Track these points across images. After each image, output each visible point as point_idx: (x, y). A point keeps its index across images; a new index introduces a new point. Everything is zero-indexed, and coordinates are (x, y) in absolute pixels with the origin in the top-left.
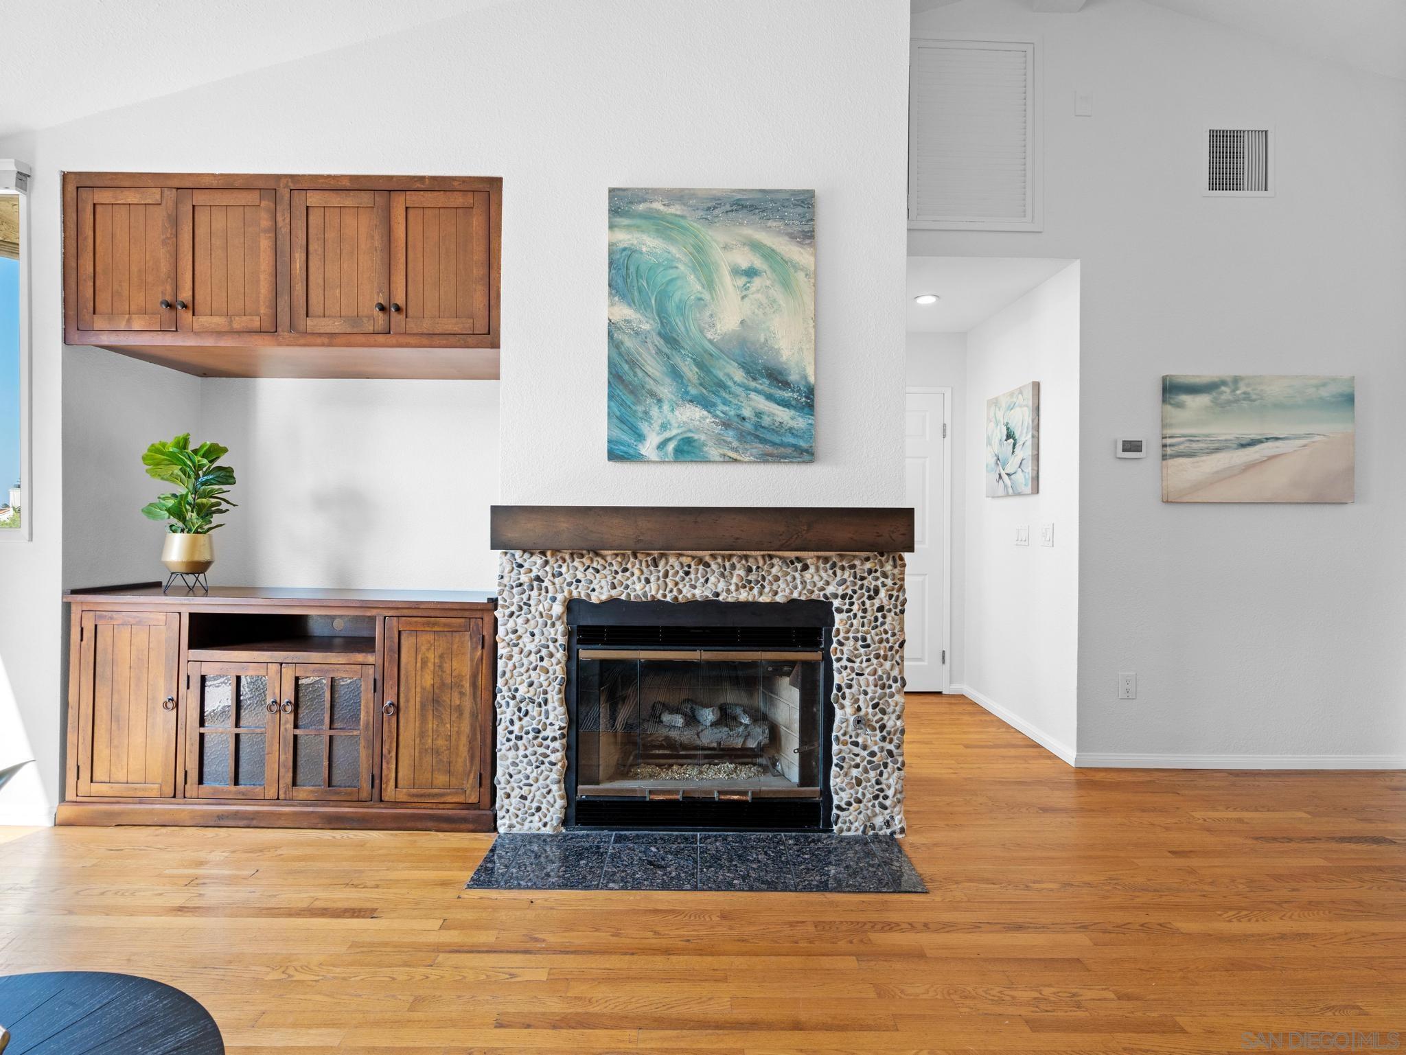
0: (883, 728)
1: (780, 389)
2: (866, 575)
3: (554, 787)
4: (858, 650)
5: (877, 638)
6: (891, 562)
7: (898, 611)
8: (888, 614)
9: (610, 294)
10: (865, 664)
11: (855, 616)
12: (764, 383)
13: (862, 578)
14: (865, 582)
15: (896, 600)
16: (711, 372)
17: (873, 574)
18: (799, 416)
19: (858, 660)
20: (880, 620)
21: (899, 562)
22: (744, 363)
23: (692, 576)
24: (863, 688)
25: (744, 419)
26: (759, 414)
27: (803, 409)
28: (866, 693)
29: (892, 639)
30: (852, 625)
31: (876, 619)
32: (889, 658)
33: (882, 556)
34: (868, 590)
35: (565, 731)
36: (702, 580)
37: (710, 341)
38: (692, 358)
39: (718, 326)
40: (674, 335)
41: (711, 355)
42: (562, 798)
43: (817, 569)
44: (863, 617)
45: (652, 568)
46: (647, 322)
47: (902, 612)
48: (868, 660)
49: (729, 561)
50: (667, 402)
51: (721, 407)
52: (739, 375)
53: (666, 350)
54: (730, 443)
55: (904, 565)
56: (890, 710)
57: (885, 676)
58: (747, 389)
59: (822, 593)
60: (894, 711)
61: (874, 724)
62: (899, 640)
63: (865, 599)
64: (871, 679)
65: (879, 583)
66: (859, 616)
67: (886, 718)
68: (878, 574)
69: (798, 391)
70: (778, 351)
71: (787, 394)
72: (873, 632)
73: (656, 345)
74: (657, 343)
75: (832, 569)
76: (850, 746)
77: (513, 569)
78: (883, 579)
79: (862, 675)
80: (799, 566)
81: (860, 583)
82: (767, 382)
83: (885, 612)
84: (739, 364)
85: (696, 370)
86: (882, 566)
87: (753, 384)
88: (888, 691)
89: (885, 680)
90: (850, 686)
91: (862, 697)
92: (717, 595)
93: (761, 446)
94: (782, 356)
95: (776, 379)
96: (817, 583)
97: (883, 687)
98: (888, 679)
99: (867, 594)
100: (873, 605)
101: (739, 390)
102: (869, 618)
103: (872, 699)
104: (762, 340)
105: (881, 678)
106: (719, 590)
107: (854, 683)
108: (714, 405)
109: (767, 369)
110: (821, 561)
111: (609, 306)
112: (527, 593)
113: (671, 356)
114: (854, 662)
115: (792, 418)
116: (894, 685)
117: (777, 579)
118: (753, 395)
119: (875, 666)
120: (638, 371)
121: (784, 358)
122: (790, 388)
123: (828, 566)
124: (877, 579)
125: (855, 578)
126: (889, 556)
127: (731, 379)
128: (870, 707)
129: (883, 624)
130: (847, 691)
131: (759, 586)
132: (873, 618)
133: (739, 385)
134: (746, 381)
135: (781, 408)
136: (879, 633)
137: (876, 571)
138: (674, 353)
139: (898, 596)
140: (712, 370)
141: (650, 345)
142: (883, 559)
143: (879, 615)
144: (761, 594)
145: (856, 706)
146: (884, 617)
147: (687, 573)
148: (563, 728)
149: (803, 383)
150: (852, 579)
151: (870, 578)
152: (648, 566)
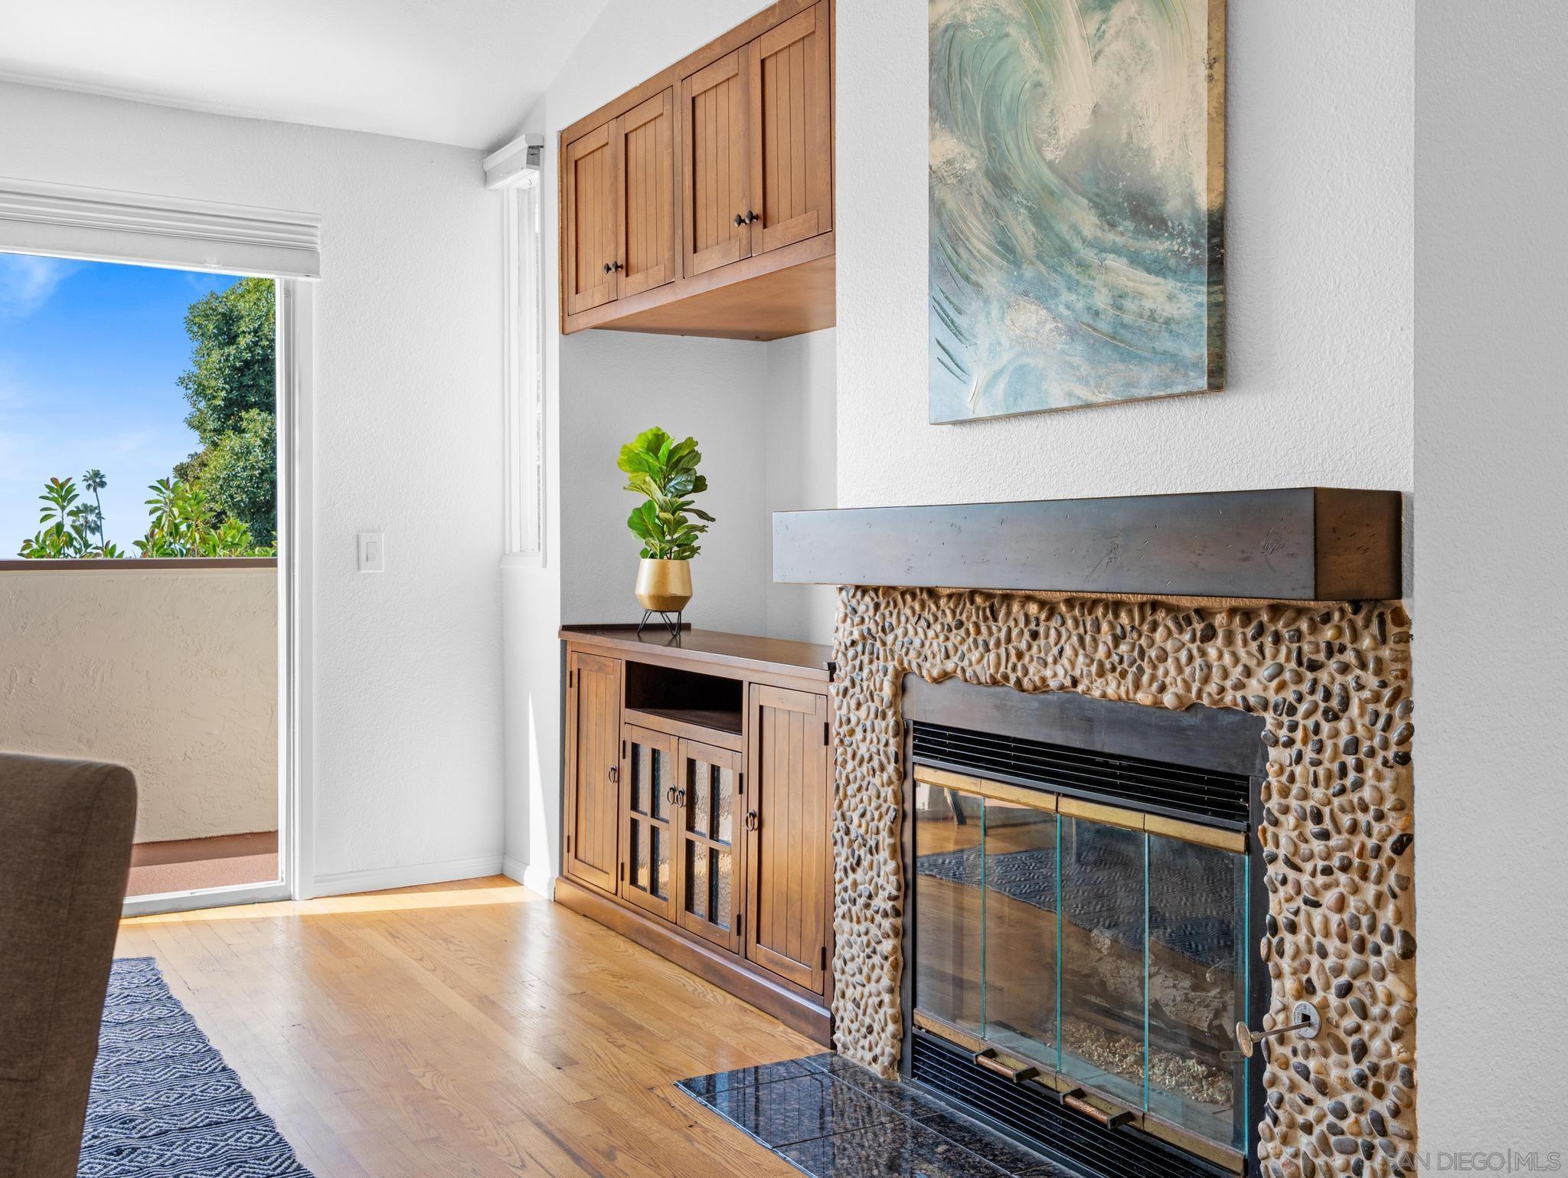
0: (1361, 1051)
1: (1151, 235)
2: (1321, 657)
3: (887, 998)
4: (1306, 841)
5: (1346, 821)
6: (1375, 628)
7: (1390, 755)
8: (1368, 761)
9: (932, 120)
10: (1320, 880)
11: (1299, 758)
12: (1127, 230)
13: (1314, 666)
14: (1324, 677)
15: (1387, 727)
16: (1052, 228)
17: (1337, 657)
18: (1181, 289)
19: (1308, 867)
20: (1352, 775)
21: (1393, 630)
22: (1097, 195)
23: (1042, 642)
24: (1318, 939)
25: (1097, 314)
26: (1119, 298)
27: (1187, 271)
28: (1323, 954)
29: (1377, 828)
30: (1292, 778)
31: (1343, 771)
32: (1373, 874)
33: (1356, 612)
34: (1328, 696)
35: (899, 904)
36: (1055, 651)
37: (1051, 165)
38: (1027, 207)
39: (1061, 132)
40: (1006, 170)
41: (1052, 193)
42: (895, 1021)
43: (1229, 639)
44: (1317, 763)
45: (991, 622)
46: (972, 156)
47: (1405, 759)
48: (1327, 871)
49: (1090, 613)
50: (995, 303)
51: (1066, 296)
52: (1088, 222)
53: (995, 202)
54: (1078, 368)
55: (1406, 638)
56: (1375, 1011)
57: (1365, 920)
58: (1101, 251)
59: (1239, 695)
60: (1385, 1017)
61: (1342, 1035)
62: (1390, 831)
63: (1318, 716)
64: (1335, 918)
65: (1350, 680)
66: (1307, 758)
67: (1367, 1027)
68: (1350, 657)
69: (1179, 235)
70: (1146, 154)
71: (1162, 246)
72: (1336, 801)
73: (982, 196)
74: (984, 192)
75: (1254, 638)
76: (1292, 1073)
77: (846, 615)
78: (1358, 672)
79: (1316, 905)
80: (1199, 627)
81: (1309, 676)
82: (1130, 225)
83: (1362, 756)
84: (1090, 200)
85: (1033, 229)
86: (1355, 637)
87: (1111, 237)
88: (1373, 961)
89: (1364, 931)
90: (1293, 928)
91: (1315, 960)
92: (1075, 682)
93: (1121, 366)
94: (1154, 164)
95: (1145, 217)
96: (1230, 669)
97: (1361, 946)
98: (1372, 929)
99: (1322, 705)
100: (1335, 734)
101: (1090, 255)
102: (1327, 764)
103: (1338, 971)
104: (1124, 137)
105: (1356, 923)
106: (1077, 673)
107: (1301, 920)
108: (1056, 294)
109: (1131, 197)
110: (1237, 620)
111: (930, 142)
112: (859, 658)
113: (1001, 212)
114: (1299, 870)
115: (1171, 298)
116: (1386, 948)
117: (1163, 657)
118: (1111, 260)
119: (1341, 889)
120: (961, 250)
121: (1157, 170)
122: (1167, 230)
123: (1250, 631)
124: (1345, 669)
125: (1300, 663)
126: (1371, 612)
127: (1079, 233)
128: (1333, 990)
129: (1358, 785)
130: (1288, 937)
131: (1134, 669)
132: (1335, 767)
133: (1091, 245)
134: (1099, 233)
135: (1152, 278)
136: (1347, 807)
137: (1342, 649)
138: (1004, 204)
139: (1390, 719)
140: (1052, 222)
141: (976, 199)
142: (1359, 620)
143: (1350, 761)
144: (1137, 686)
145: (1304, 978)
146: (1360, 767)
147: (1035, 635)
148: (895, 898)
149: (1188, 213)
150: (1293, 665)
151: (1333, 665)
152: (986, 619)
